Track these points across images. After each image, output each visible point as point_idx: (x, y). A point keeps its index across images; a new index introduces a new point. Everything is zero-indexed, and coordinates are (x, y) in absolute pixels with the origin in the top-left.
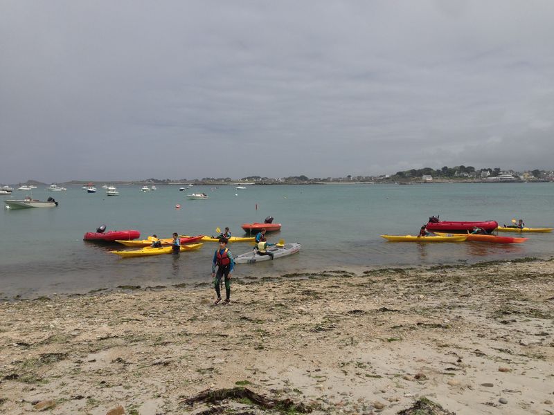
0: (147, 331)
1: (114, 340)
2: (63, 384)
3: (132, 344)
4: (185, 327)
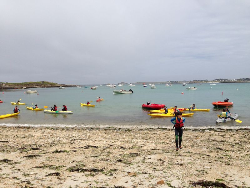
1: (158, 150)
2: (139, 167)
3: (165, 153)
4: (189, 149)
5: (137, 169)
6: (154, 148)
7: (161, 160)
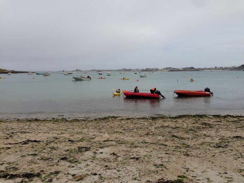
0: (126, 139)
1: (111, 142)
2: (87, 165)
3: (119, 145)
4: (144, 138)
5: (85, 169)
6: (107, 140)
7: (114, 154)
